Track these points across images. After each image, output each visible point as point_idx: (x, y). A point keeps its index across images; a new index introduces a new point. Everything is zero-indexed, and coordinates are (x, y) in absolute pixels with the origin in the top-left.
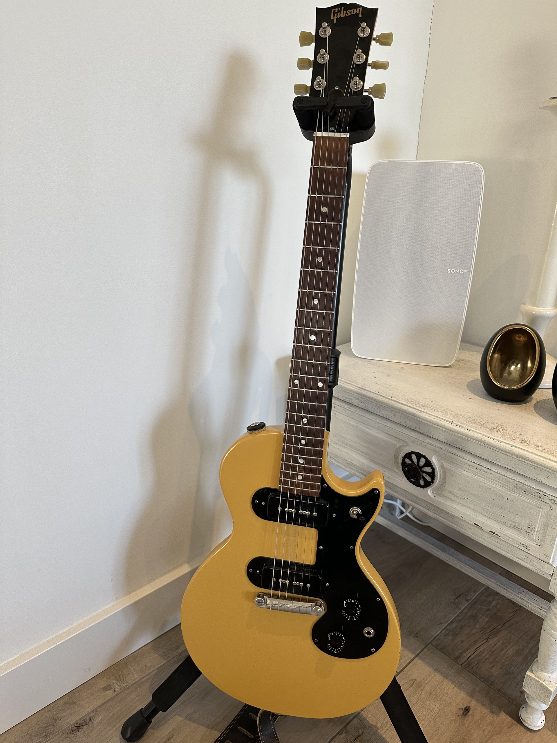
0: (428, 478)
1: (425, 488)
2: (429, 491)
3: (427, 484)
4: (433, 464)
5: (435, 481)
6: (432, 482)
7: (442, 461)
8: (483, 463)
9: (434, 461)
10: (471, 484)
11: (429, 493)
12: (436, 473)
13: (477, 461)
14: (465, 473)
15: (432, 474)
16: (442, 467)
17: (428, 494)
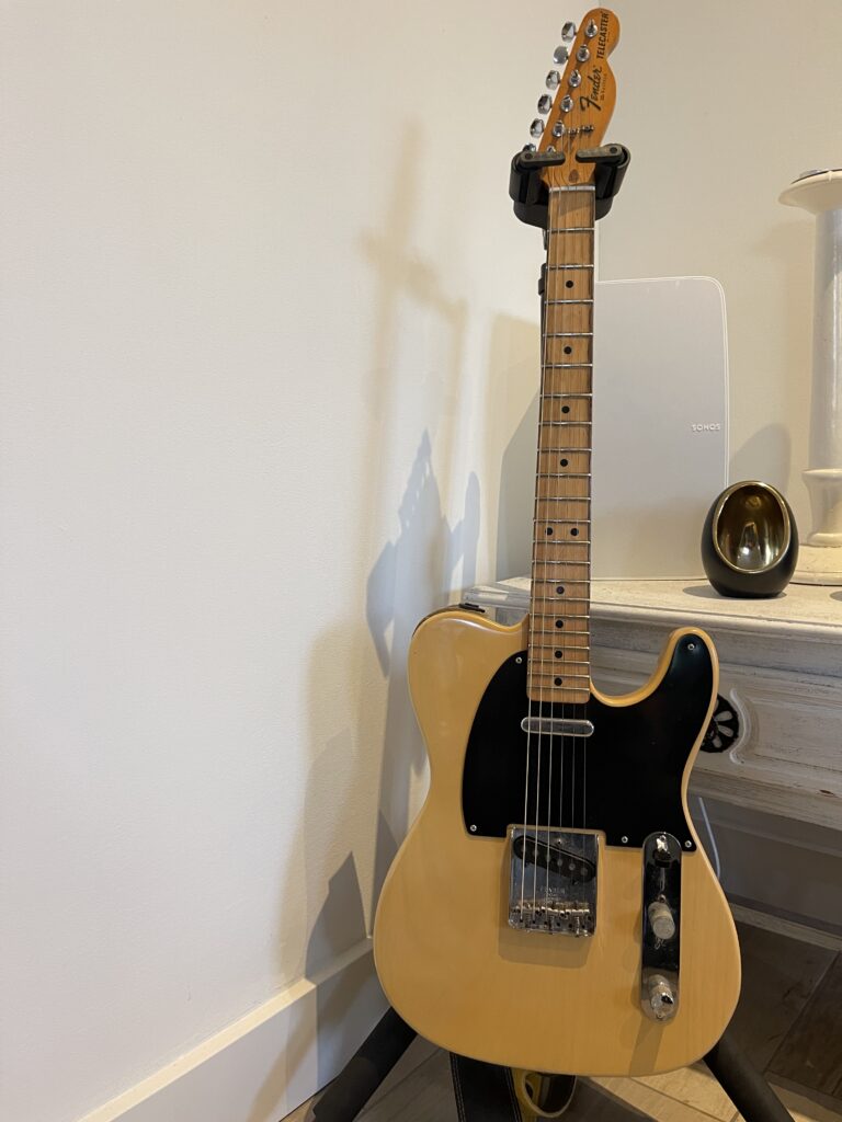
0: (727, 732)
1: (725, 752)
2: (732, 755)
3: (727, 742)
4: (732, 705)
5: (739, 733)
6: (736, 735)
7: (748, 697)
8: (817, 679)
9: (733, 698)
10: (805, 721)
11: (731, 757)
12: (739, 718)
13: (805, 678)
14: (789, 706)
15: (734, 724)
16: (748, 706)
17: (730, 760)
